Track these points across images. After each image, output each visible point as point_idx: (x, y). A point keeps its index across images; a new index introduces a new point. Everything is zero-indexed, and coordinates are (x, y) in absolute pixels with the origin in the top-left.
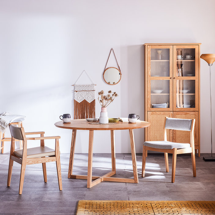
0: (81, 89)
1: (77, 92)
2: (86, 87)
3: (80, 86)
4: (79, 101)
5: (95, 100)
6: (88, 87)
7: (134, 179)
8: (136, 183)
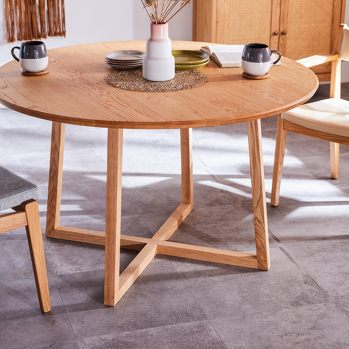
7: (255, 257)
8: (262, 269)
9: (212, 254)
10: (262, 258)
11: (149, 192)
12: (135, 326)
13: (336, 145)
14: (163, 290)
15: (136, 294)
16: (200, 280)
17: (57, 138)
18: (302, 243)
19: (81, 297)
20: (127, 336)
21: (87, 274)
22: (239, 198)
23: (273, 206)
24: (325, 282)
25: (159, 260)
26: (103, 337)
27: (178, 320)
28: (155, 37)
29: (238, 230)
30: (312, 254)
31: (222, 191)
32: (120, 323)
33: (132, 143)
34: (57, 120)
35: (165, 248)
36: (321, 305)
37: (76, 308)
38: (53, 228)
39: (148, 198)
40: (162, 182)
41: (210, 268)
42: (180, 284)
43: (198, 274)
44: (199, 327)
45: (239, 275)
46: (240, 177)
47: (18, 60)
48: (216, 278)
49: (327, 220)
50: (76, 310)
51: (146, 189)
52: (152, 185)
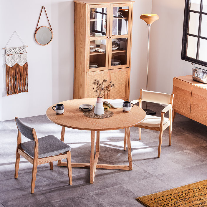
0: (12, 52)
1: (8, 55)
2: (17, 50)
3: (11, 49)
4: (11, 66)
5: (27, 63)
6: (19, 49)
7: (128, 166)
8: (131, 170)
9: (114, 166)
10: (131, 166)
11: (81, 149)
12: (102, 188)
13: (141, 128)
14: (104, 178)
15: (97, 180)
16: (114, 174)
17: (63, 133)
18: (139, 161)
19: (81, 182)
20: (102, 191)
21: (78, 176)
22: (112, 149)
23: (125, 151)
24: (151, 172)
25: (98, 170)
26: (95, 191)
27: (114, 186)
28: (99, 102)
29: (117, 159)
30: (143, 164)
31: (105, 147)
32: (97, 188)
33: (68, 132)
34: (64, 126)
35: (99, 166)
36: (152, 178)
37: (82, 185)
38: (60, 163)
39: (83, 151)
40: (83, 145)
41: (115, 171)
42: (109, 176)
43: (112, 173)
44: (120, 187)
45: (125, 172)
46: (109, 142)
47: (55, 110)
48: (118, 174)
49: (144, 154)
50: (82, 186)
51: (79, 148)
52: (81, 146)
